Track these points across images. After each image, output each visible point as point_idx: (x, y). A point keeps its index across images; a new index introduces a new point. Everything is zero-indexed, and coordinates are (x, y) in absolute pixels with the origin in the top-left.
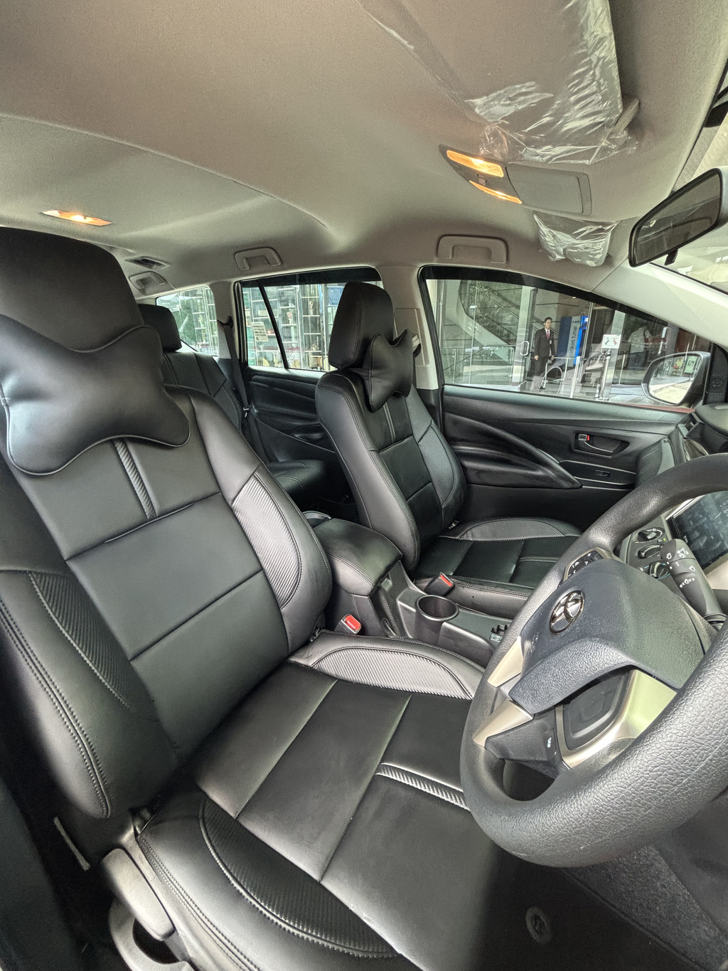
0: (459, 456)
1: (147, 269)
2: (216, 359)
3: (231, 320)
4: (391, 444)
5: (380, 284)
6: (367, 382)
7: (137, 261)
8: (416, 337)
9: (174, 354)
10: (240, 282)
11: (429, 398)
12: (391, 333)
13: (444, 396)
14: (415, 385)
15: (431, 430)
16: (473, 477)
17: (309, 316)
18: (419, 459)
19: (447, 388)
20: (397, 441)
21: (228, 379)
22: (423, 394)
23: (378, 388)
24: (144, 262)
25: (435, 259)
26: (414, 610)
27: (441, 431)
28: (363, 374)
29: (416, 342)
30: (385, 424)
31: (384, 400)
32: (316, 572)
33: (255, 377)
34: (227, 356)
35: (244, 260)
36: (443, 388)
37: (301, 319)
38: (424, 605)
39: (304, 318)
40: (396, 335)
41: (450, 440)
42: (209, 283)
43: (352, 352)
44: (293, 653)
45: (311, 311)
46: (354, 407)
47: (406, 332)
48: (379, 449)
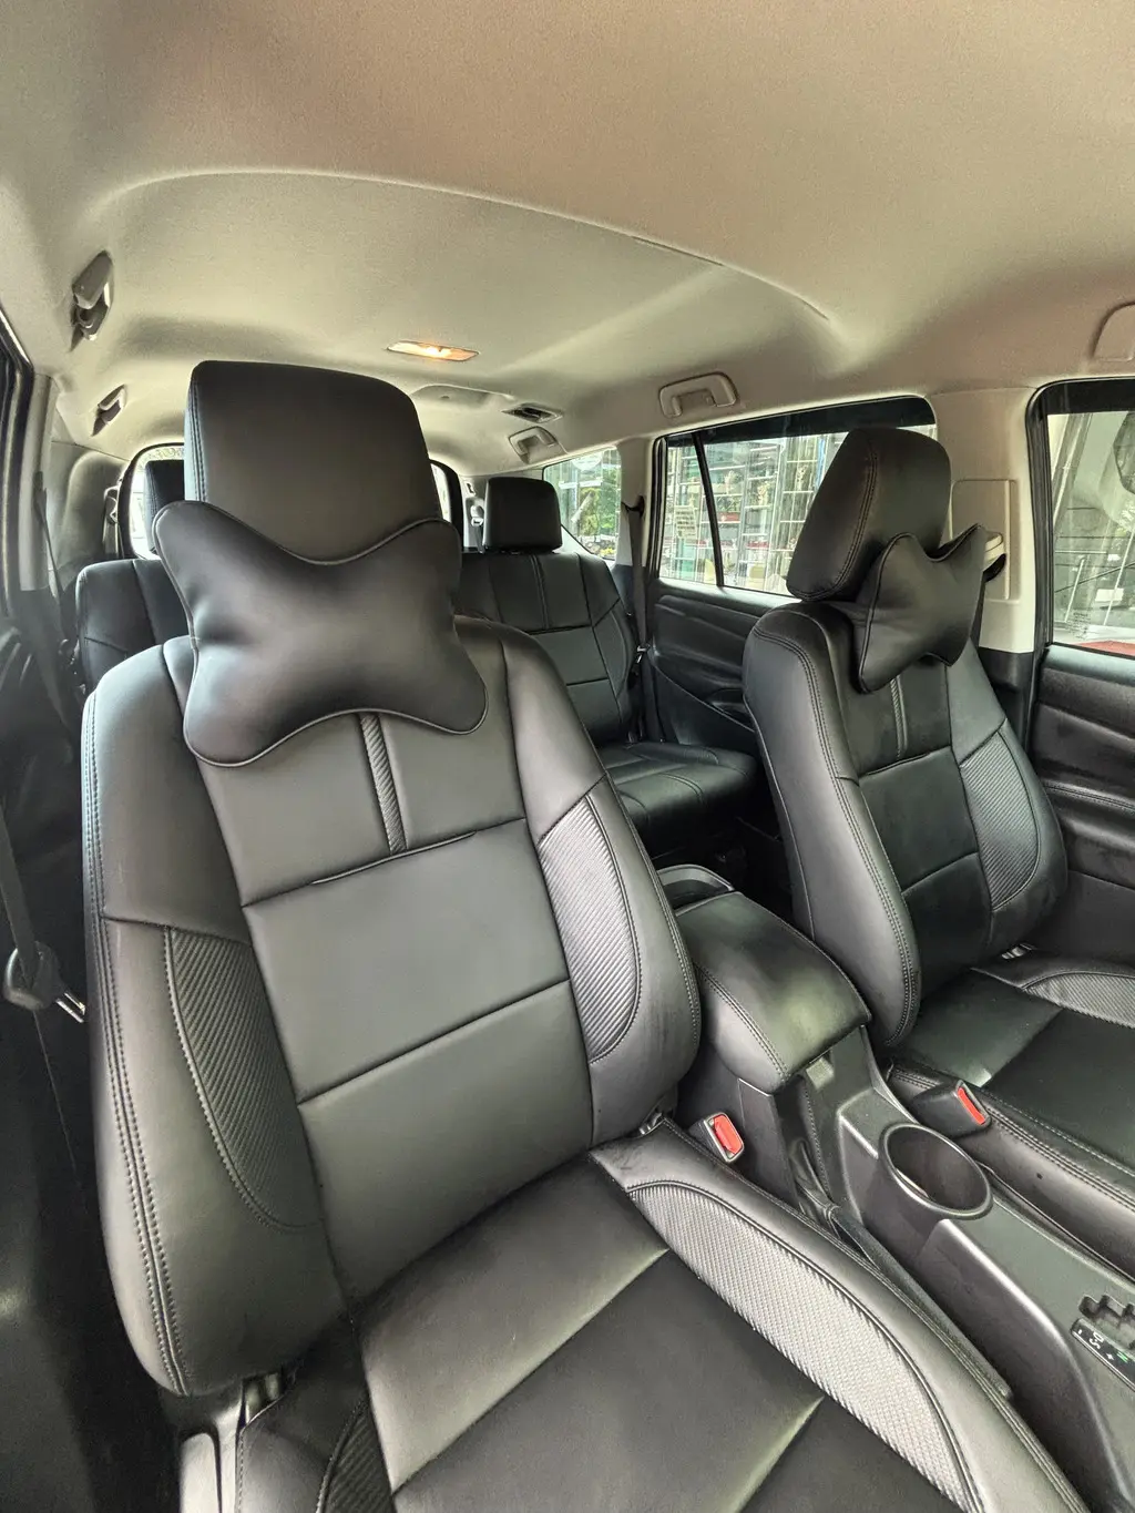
0: (1059, 805)
1: (529, 423)
2: (611, 565)
3: (642, 501)
4: (895, 760)
5: (928, 430)
6: (861, 634)
7: (517, 413)
8: (997, 540)
9: (549, 556)
10: (666, 437)
11: (1006, 670)
12: (938, 531)
13: (1046, 670)
14: (976, 638)
15: (996, 741)
16: (1087, 857)
17: (794, 492)
18: (958, 799)
19: (1056, 653)
20: (910, 754)
21: (622, 599)
22: (992, 662)
23: (882, 645)
24: (528, 412)
25: (1085, 364)
26: (875, 1153)
27: (1023, 745)
28: (854, 613)
29: (994, 550)
30: (887, 719)
31: (897, 670)
32: (666, 1016)
33: (665, 597)
34: (628, 561)
35: (674, 401)
36: (1047, 651)
37: (779, 497)
38: (901, 1147)
39: (786, 495)
40: (950, 535)
41: (1041, 766)
42: (616, 442)
43: (840, 567)
44: (602, 1146)
45: (799, 485)
46: (820, 684)
47: (972, 531)
48: (860, 771)
